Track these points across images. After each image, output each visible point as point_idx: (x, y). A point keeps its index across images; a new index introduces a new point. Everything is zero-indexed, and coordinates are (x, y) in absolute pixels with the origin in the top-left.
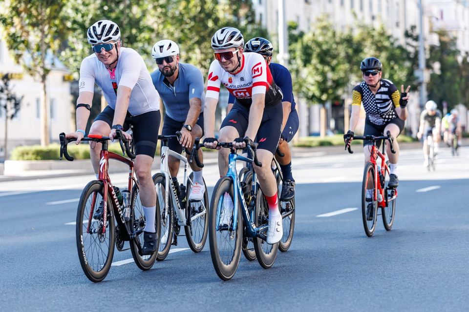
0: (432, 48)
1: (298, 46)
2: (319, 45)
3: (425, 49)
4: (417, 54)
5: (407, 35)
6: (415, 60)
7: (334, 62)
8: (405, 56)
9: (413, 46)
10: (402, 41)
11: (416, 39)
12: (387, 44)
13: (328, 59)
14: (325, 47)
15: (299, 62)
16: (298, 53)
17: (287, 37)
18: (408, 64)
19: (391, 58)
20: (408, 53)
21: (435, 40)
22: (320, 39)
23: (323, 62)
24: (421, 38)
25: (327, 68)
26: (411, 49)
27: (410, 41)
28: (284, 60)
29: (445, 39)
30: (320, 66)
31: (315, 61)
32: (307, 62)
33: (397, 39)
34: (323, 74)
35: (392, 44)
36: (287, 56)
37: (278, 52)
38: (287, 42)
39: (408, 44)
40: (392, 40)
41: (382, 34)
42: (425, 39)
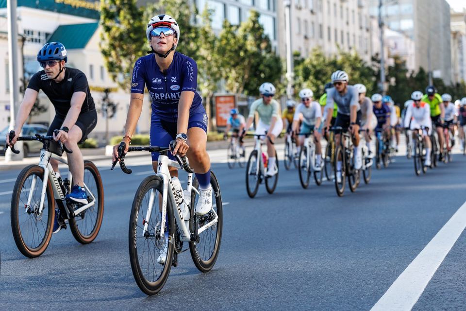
0: (390, 68)
1: (300, 68)
2: (314, 66)
3: (384, 69)
4: (379, 72)
5: (373, 59)
6: (378, 76)
7: (324, 78)
8: (371, 73)
9: (377, 67)
10: (369, 63)
11: (379, 62)
12: (359, 65)
13: (320, 76)
14: (318, 68)
15: (301, 78)
16: (301, 73)
17: (293, 62)
18: (374, 79)
19: (363, 75)
20: (374, 72)
21: (391, 62)
22: (315, 63)
23: (317, 78)
24: (382, 62)
25: (319, 82)
26: (375, 69)
27: (375, 63)
28: (292, 77)
29: (399, 62)
30: (315, 81)
31: (311, 78)
32: (306, 78)
33: (366, 63)
34: (317, 86)
35: (363, 65)
36: (293, 74)
37: (286, 72)
38: (293, 65)
39: (373, 65)
40: (362, 63)
41: (356, 59)
42: (385, 62)
